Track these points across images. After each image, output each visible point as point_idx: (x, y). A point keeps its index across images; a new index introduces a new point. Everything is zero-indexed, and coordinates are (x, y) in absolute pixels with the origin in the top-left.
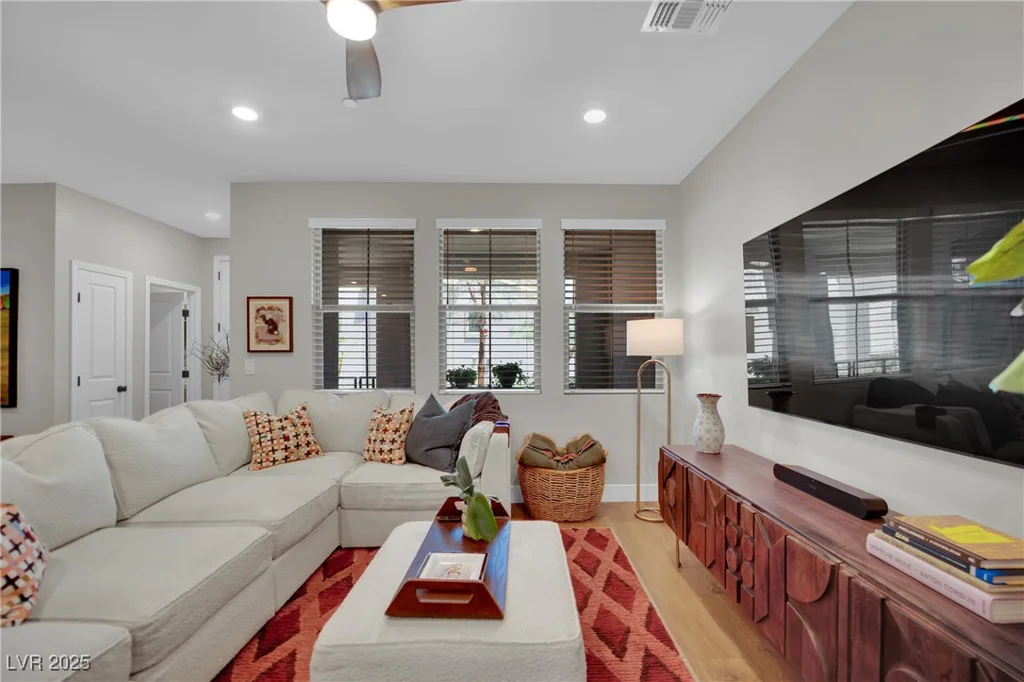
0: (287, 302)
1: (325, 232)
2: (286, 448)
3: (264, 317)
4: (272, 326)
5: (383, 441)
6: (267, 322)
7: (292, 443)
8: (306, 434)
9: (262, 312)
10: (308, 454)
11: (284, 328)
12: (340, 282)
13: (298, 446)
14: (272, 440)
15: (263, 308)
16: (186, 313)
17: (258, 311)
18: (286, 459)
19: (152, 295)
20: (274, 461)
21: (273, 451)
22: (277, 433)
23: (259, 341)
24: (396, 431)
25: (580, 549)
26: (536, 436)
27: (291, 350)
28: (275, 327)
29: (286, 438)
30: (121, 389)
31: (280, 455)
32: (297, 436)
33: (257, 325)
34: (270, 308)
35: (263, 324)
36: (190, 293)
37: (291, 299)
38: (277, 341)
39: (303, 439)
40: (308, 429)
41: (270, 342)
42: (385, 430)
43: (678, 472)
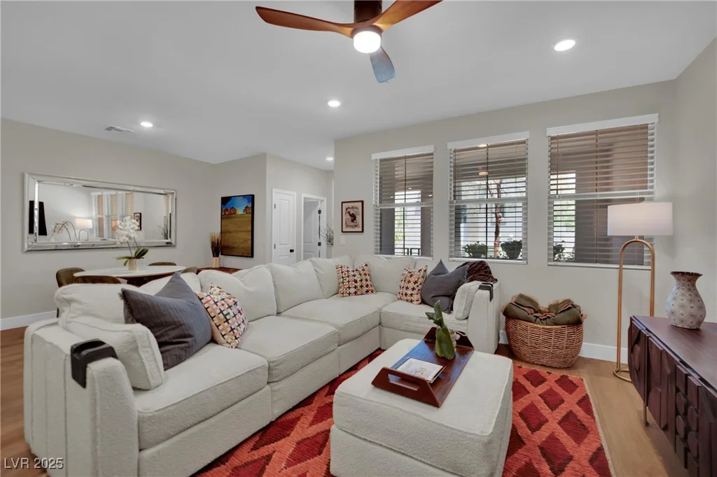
0: (360, 204)
1: (381, 161)
2: (356, 287)
3: (349, 213)
4: (353, 217)
5: (407, 288)
6: (351, 215)
7: (358, 284)
8: (367, 280)
9: (349, 210)
10: (367, 291)
11: (359, 218)
12: (396, 189)
13: (362, 286)
14: (349, 282)
15: (349, 208)
16: (320, 212)
17: (347, 209)
18: (355, 293)
19: (305, 203)
20: (349, 294)
21: (349, 288)
22: (351, 278)
23: (347, 226)
24: (416, 282)
25: (548, 388)
26: (521, 296)
27: (363, 231)
28: (355, 219)
29: (356, 281)
30: (292, 251)
31: (352, 290)
32: (361, 281)
33: (347, 217)
34: (353, 208)
35: (349, 217)
36: (322, 201)
37: (362, 202)
38: (356, 226)
39: (364, 283)
40: (368, 277)
41: (352, 227)
42: (409, 282)
43: (642, 339)
